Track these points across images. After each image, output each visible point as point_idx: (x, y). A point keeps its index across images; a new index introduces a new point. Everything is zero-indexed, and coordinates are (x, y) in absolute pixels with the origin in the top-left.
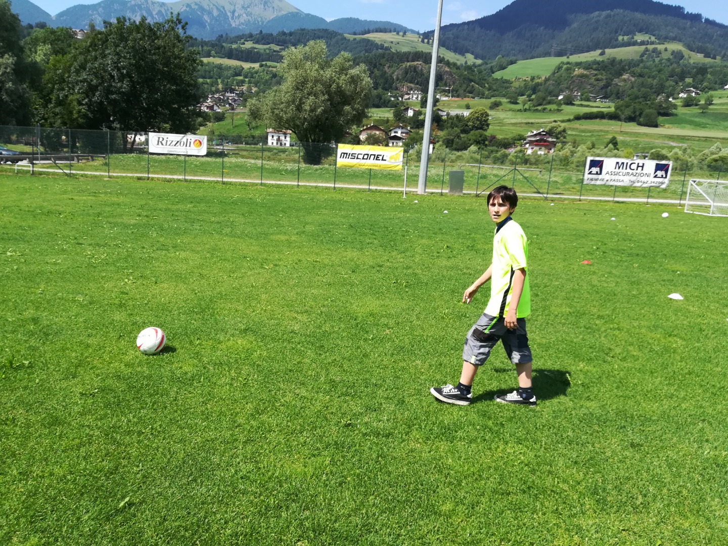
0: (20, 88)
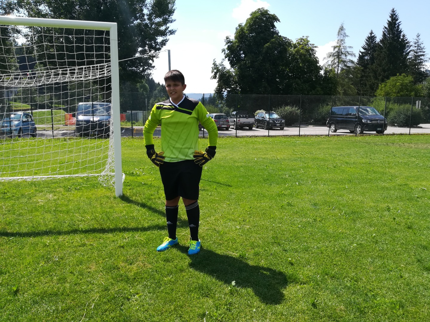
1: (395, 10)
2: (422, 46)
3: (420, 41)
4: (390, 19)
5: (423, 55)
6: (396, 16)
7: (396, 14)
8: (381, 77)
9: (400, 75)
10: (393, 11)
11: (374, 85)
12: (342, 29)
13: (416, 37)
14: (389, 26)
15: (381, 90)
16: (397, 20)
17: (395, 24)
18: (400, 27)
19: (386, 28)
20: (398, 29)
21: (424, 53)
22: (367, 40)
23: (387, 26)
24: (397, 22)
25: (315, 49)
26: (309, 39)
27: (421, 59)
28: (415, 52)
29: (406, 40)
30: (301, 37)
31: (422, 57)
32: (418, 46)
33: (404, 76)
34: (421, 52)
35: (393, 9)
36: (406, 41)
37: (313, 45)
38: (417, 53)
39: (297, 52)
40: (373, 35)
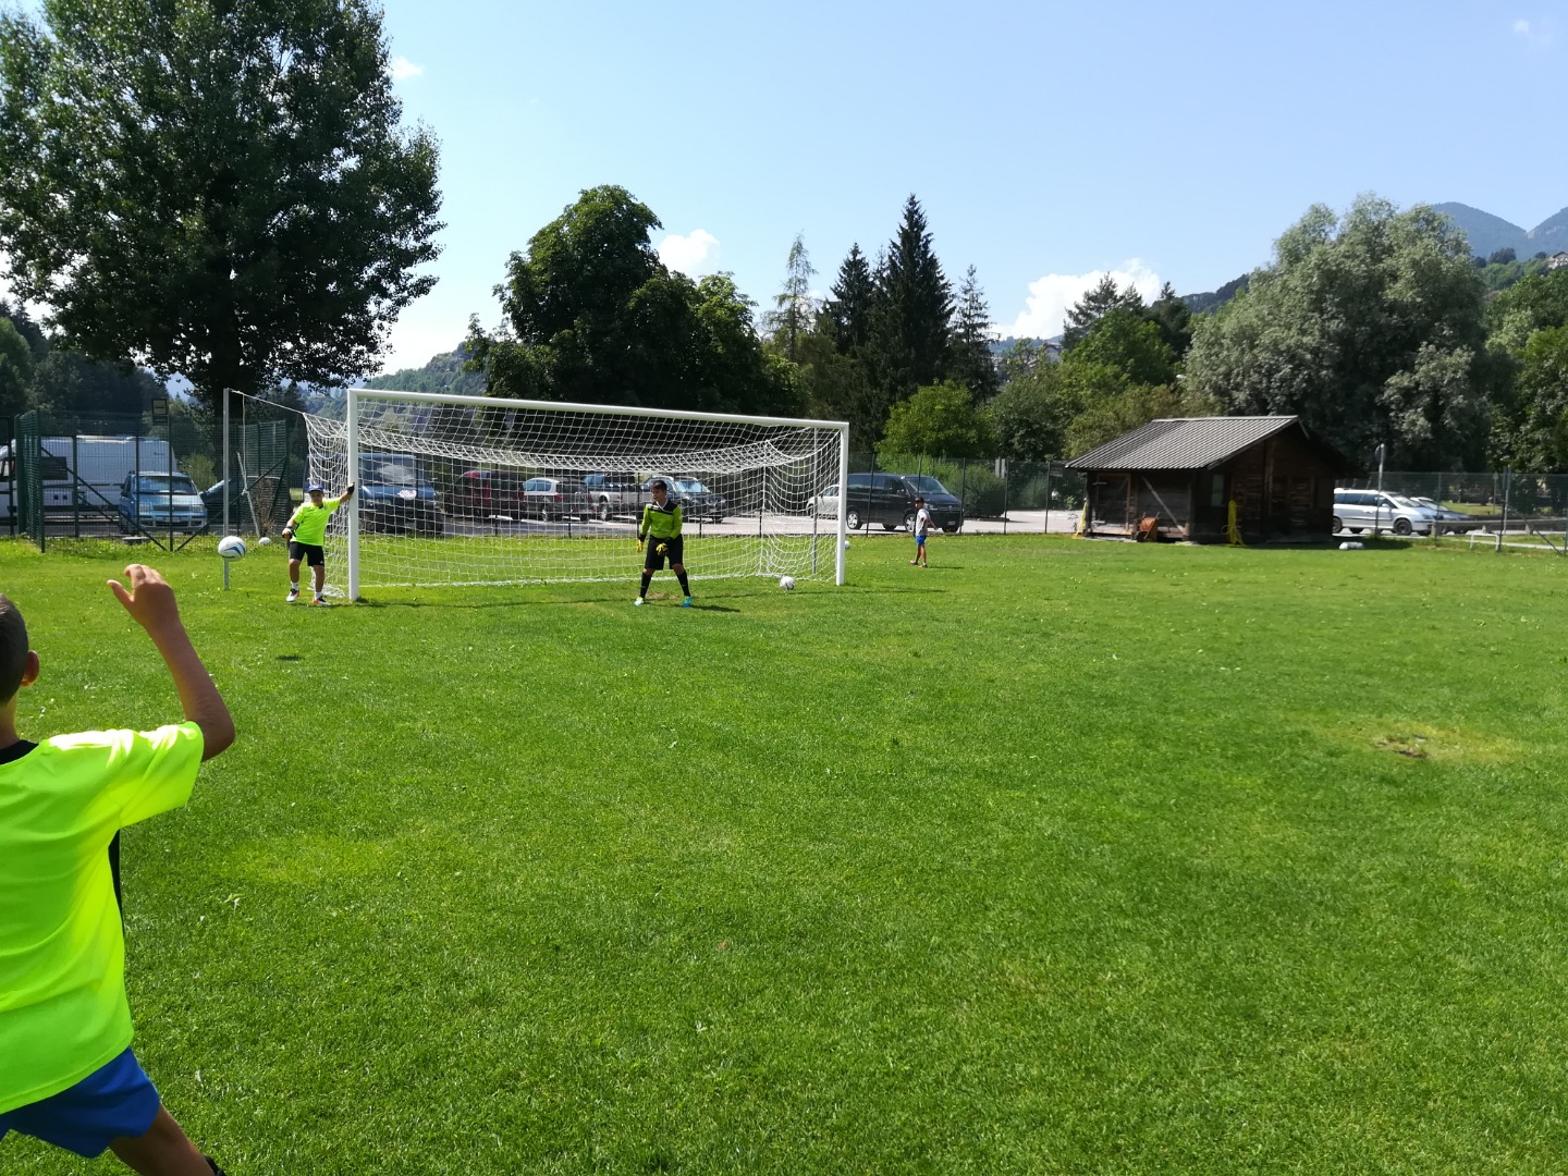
0: (1476, 403)
1: (916, 200)
2: (981, 300)
3: (977, 287)
4: (905, 224)
5: (984, 325)
6: (920, 216)
7: (920, 212)
8: (888, 380)
9: (941, 382)
10: (912, 202)
11: (871, 401)
12: (798, 249)
13: (965, 276)
14: (903, 243)
15: (898, 420)
16: (922, 228)
17: (918, 239)
18: (931, 246)
19: (894, 245)
20: (926, 252)
21: (986, 321)
22: (844, 270)
23: (898, 242)
24: (923, 234)
25: (750, 307)
26: (733, 280)
27: (980, 335)
28: (965, 315)
29: (942, 278)
30: (715, 273)
31: (980, 331)
32: (973, 300)
33: (950, 386)
34: (978, 315)
35: (913, 198)
36: (942, 282)
37: (745, 296)
38: (969, 317)
39: (709, 312)
40: (859, 257)
